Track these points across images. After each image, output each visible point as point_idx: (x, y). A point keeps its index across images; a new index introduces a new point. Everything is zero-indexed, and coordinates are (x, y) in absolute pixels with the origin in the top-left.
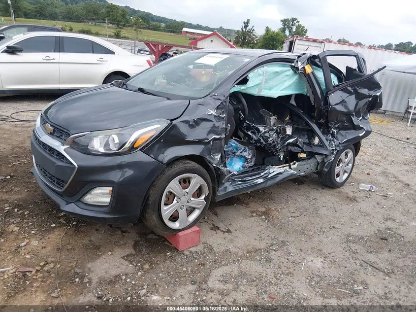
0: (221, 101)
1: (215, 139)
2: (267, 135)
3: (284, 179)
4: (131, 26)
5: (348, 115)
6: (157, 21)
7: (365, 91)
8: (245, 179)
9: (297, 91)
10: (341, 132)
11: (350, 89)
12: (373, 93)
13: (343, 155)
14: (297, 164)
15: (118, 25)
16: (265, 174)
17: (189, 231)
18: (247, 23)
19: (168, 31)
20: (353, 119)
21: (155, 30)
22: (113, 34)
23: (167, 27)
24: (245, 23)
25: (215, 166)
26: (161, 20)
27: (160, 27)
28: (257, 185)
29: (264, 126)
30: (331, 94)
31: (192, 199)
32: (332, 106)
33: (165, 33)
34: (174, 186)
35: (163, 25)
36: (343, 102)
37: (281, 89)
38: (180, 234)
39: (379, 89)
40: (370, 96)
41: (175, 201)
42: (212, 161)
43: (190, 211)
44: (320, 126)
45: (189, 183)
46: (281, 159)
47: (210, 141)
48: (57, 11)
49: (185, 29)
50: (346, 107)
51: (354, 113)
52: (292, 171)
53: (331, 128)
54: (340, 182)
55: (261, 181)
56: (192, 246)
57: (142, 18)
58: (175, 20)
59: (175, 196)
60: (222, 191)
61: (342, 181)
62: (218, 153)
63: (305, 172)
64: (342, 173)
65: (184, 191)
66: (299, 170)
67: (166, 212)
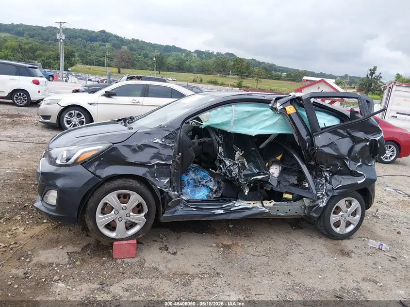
0: (169, 133)
1: (158, 164)
2: (232, 168)
3: (252, 215)
4: (253, 77)
5: (341, 158)
6: (279, 71)
7: (360, 135)
8: (200, 207)
10: (336, 176)
11: (341, 131)
12: (371, 137)
13: (342, 203)
14: (273, 202)
15: (241, 76)
16: (227, 206)
17: (130, 242)
18: (374, 70)
19: (288, 80)
20: (348, 164)
21: (275, 79)
22: (235, 84)
23: (288, 76)
24: (371, 70)
25: (159, 188)
26: (283, 70)
27: (281, 76)
28: (214, 215)
29: (230, 161)
30: (317, 135)
31: (131, 214)
32: (318, 148)
33: (284, 82)
34: (112, 198)
35: (284, 74)
36: (331, 145)
37: (260, 128)
38: (116, 243)
39: (379, 134)
40: (367, 140)
41: (113, 212)
42: (156, 183)
43: (130, 225)
44: (310, 169)
45: (129, 198)
46: (246, 194)
47: (154, 165)
49: (305, 78)
50: (337, 150)
51: (347, 158)
52: (264, 209)
53: (322, 171)
54: (340, 233)
55: (221, 211)
56: (128, 257)
57: (265, 69)
58: (298, 70)
59: (113, 208)
60: (170, 213)
61: (345, 232)
62: (166, 177)
63: (286, 214)
64: (343, 224)
65: (122, 205)
66: (278, 210)
67: (101, 220)
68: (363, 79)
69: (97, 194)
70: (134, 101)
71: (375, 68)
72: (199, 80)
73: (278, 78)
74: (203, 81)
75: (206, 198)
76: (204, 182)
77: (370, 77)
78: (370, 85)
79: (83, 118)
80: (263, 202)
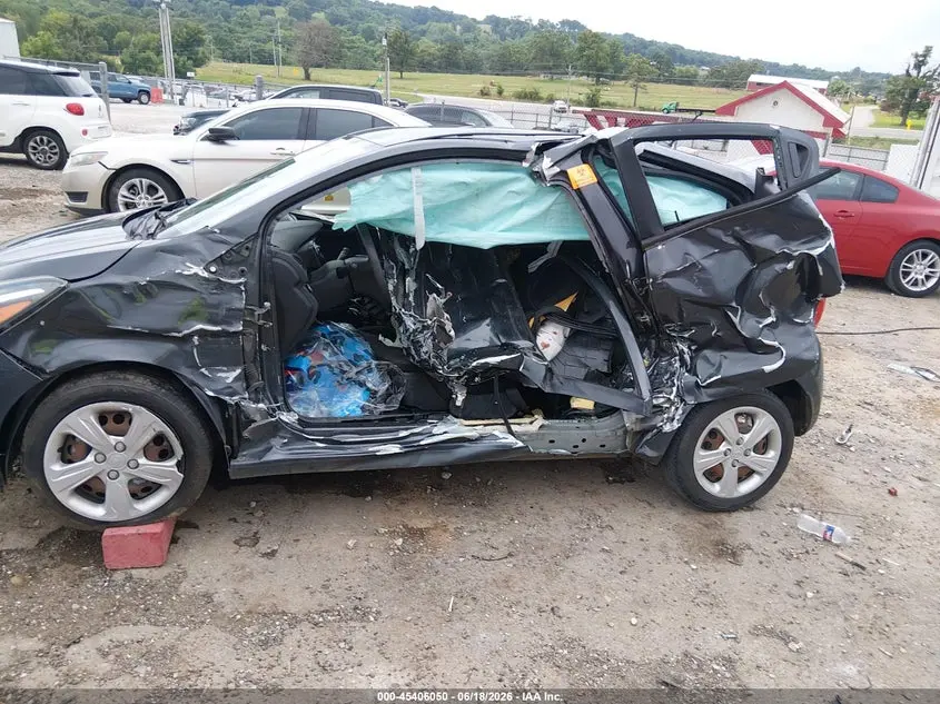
0: (228, 248)
1: (201, 333)
2: (420, 337)
3: (478, 456)
4: (625, 78)
5: (718, 306)
6: (692, 62)
7: (769, 242)
8: (335, 438)
9: (564, 233)
10: (707, 352)
11: (719, 233)
12: (798, 249)
13: (725, 422)
14: (539, 421)
15: (598, 77)
16: (412, 434)
17: (143, 529)
18: (925, 56)
19: (714, 85)
20: (736, 320)
21: (682, 83)
22: (583, 98)
23: (712, 74)
24: (917, 56)
25: (211, 394)
26: (702, 59)
27: (695, 76)
28: (374, 457)
29: (414, 317)
30: (654, 244)
31: (142, 461)
32: (655, 279)
33: (702, 89)
34: (82, 423)
35: (704, 71)
36: (690, 270)
38: (108, 532)
39: (823, 238)
40: (787, 257)
41: (90, 458)
42: (200, 382)
43: (143, 489)
44: (642, 333)
45: (130, 423)
46: (458, 403)
47: (191, 335)
48: (482, 52)
49: (754, 78)
50: (705, 283)
51: (734, 304)
52: (511, 440)
53: (671, 339)
54: (723, 495)
55: (394, 449)
56: (144, 564)
57: (657, 57)
58: (738, 58)
59: (89, 449)
60: (253, 456)
61: (736, 495)
62: (231, 365)
63: (576, 450)
64: (730, 473)
65: (113, 439)
66: (552, 442)
67: (60, 476)
68: (896, 78)
69: (42, 413)
70: (281, 151)
71: (928, 50)
72: (494, 90)
73: (689, 80)
74: (505, 94)
75: (359, 412)
76: (352, 374)
77: (914, 73)
78: (914, 94)
79: (162, 197)
80: (510, 421)
